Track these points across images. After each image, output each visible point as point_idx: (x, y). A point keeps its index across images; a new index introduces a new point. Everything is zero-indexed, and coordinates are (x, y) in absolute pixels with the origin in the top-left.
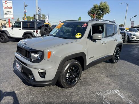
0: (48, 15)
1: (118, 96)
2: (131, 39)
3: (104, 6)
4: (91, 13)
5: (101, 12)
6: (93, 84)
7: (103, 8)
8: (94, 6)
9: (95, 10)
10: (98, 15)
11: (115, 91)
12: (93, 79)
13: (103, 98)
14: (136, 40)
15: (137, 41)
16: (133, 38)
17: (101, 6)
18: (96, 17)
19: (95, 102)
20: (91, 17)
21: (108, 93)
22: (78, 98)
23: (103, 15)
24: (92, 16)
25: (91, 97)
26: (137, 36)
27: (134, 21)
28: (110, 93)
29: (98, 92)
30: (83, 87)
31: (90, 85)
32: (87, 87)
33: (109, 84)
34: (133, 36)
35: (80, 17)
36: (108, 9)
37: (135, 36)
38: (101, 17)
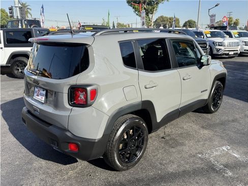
1: (231, 156)
2: (215, 52)
6: (187, 142)
10: (148, 4)
11: (224, 148)
12: (181, 134)
13: (210, 161)
14: (223, 54)
15: (226, 54)
16: (218, 50)
18: (145, 9)
19: (202, 169)
20: (134, 10)
21: (215, 153)
22: (175, 166)
23: (157, 3)
24: (136, 7)
25: (194, 162)
26: (225, 46)
27: (215, 16)
28: (218, 153)
29: (199, 153)
30: (174, 150)
31: (183, 144)
32: (180, 148)
33: (210, 139)
34: (219, 45)
37: (221, 46)
38: (154, 8)
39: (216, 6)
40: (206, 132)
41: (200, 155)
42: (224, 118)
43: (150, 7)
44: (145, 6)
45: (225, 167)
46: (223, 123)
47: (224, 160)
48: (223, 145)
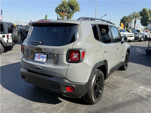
0: (1, 11)
3: (73, 3)
4: (59, 10)
5: (71, 10)
7: (72, 5)
8: (62, 2)
9: (63, 7)
10: (68, 13)
17: (70, 3)
23: (73, 13)
24: (61, 14)
33: (132, 83)
35: (46, 16)
36: (78, 6)
38: (71, 15)
39: (105, 15)
40: (127, 80)
41: (131, 92)
42: (133, 72)
43: (69, 15)
44: (66, 14)
45: (148, 97)
46: (133, 75)
47: (145, 93)
48: (140, 86)
